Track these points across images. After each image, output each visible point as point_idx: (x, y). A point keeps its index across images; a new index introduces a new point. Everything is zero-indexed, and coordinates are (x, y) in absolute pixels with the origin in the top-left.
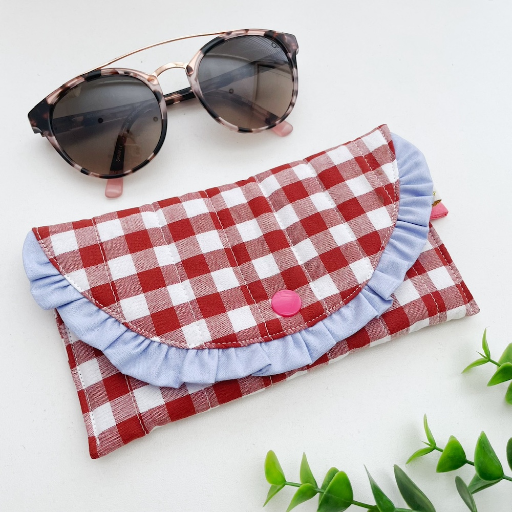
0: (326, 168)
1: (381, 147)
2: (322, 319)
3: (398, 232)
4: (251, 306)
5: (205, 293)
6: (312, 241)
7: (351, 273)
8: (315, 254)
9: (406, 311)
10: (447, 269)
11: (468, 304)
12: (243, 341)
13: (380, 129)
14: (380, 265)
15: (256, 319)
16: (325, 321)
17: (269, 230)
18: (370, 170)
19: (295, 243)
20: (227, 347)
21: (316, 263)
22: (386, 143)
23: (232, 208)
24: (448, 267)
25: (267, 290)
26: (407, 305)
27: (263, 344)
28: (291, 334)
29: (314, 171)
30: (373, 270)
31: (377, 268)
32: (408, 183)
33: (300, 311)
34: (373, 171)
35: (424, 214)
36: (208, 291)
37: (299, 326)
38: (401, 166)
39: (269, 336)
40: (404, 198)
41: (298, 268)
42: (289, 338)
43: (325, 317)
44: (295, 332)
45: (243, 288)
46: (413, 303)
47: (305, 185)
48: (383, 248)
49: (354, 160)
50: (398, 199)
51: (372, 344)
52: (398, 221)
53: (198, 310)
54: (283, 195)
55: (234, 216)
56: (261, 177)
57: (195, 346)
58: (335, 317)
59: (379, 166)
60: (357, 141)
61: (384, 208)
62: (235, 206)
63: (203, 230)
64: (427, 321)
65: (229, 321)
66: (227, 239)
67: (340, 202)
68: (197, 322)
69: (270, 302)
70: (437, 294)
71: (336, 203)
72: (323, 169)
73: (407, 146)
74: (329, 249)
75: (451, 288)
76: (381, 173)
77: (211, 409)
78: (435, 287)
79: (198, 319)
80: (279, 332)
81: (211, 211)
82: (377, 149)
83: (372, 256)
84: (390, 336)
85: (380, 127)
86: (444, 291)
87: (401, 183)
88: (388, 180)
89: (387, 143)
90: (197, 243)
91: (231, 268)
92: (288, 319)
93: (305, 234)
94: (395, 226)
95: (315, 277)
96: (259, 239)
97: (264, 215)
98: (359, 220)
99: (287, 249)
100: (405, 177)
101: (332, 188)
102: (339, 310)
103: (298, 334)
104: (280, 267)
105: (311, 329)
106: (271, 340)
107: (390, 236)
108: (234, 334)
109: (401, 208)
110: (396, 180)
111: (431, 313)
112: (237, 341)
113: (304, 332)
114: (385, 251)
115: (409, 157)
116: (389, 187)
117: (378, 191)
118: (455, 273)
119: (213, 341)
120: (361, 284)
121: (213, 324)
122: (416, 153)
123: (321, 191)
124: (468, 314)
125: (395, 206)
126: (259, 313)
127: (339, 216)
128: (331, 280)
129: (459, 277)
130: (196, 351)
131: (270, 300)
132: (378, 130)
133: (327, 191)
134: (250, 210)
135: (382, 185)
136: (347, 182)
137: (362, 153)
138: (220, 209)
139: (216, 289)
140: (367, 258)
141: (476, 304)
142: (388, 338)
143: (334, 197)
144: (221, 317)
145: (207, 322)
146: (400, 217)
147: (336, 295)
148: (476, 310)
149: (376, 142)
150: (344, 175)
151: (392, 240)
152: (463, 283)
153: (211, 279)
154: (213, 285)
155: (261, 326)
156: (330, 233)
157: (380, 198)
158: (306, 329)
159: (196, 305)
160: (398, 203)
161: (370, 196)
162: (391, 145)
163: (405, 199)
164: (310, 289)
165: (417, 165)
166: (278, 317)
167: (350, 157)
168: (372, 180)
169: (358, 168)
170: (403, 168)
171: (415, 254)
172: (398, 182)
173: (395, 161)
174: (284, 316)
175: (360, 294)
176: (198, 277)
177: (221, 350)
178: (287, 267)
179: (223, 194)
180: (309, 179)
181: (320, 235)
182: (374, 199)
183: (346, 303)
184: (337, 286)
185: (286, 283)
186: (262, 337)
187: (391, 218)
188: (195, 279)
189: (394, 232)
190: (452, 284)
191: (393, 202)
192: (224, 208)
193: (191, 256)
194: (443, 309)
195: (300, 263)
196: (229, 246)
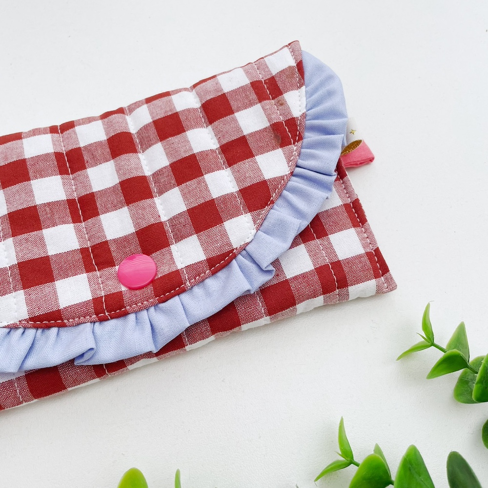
0: (212, 97)
1: (286, 69)
2: (178, 294)
3: (295, 182)
4: (90, 274)
5: (30, 256)
6: (182, 191)
7: (224, 234)
8: (183, 208)
9: (293, 285)
10: (357, 232)
11: (382, 278)
12: (71, 320)
13: (290, 47)
14: (266, 223)
15: (93, 291)
16: (184, 296)
17: (128, 177)
18: (269, 99)
19: (161, 193)
20: (48, 327)
21: (182, 220)
22: (293, 63)
23: (85, 147)
24: (359, 229)
25: (114, 254)
26: (295, 278)
27: (97, 324)
28: (136, 312)
29: (198, 99)
30: (255, 231)
31: (261, 229)
32: (317, 117)
33: (152, 281)
34: (273, 101)
35: (330, 158)
36: (35, 254)
37: (147, 301)
38: (309, 95)
39: (107, 314)
40: (310, 137)
41: (160, 225)
42: (132, 317)
43: (184, 291)
44: (141, 310)
45: (83, 251)
46: (304, 276)
47: (182, 118)
48: (273, 202)
49: (250, 85)
50: (301, 138)
51: (244, 327)
52: (297, 168)
53: (18, 277)
54: (153, 132)
55: (86, 157)
56: (132, 108)
57: (6, 324)
58: (197, 290)
59: (281, 93)
60: (257, 62)
61: (279, 152)
62: (90, 145)
63: (41, 174)
64: (320, 300)
65: (55, 293)
66: (74, 187)
67: (224, 142)
68: (14, 294)
69: (117, 270)
70: (337, 265)
71: (219, 142)
72: (208, 98)
73: (320, 68)
74: (202, 201)
75: (359, 257)
76: (282, 104)
77: (24, 404)
78: (336, 256)
79: (16, 290)
80: (120, 309)
81: (58, 150)
82: (281, 72)
83: (255, 213)
84: (268, 317)
85: (289, 44)
86: (348, 261)
87: (308, 118)
88: (290, 113)
89: (295, 65)
90: (32, 191)
91: (72, 225)
92: (133, 292)
93: (173, 181)
94: (292, 174)
95: (179, 238)
96: (114, 187)
97: (124, 157)
98: (245, 165)
99: (148, 201)
100: (313, 110)
101: (216, 123)
102: (203, 281)
103: (145, 313)
104: (136, 224)
105: (162, 305)
106: (108, 320)
107: (285, 187)
108: (59, 311)
109: (303, 150)
110: (301, 113)
111: (327, 289)
112: (62, 320)
113: (152, 309)
114: (275, 206)
115: (322, 84)
116: (292, 123)
117: (276, 127)
118: (368, 238)
119: (31, 319)
120: (236, 249)
121: (33, 297)
122: (331, 77)
123: (202, 126)
124: (379, 292)
125: (295, 148)
126: (98, 284)
127: (221, 159)
128: (198, 243)
129: (373, 241)
130: (7, 330)
131: (117, 267)
132: (286, 48)
133: (210, 127)
134: (108, 150)
135: (282, 118)
136: (237, 115)
137: (261, 77)
138: (70, 148)
139: (46, 252)
140: (249, 214)
141: (392, 279)
142: (265, 320)
143: (218, 134)
144: (46, 288)
145: (25, 294)
146: (301, 162)
147: (201, 262)
148: (391, 286)
149: (281, 62)
150: (234, 104)
151: (285, 193)
152: (377, 251)
153: (42, 239)
154: (44, 245)
155: (97, 301)
156: (204, 182)
157: (276, 136)
158: (155, 305)
159: (17, 271)
160: (299, 144)
161: (265, 133)
162: (300, 66)
163: (309, 139)
164: (171, 254)
165: (330, 94)
166: (123, 289)
167: (245, 81)
168: (269, 112)
169: (253, 96)
170: (312, 98)
171: (311, 212)
172: (304, 116)
173: (304, 87)
174: (131, 289)
175: (234, 261)
176: (25, 236)
177: (40, 331)
178: (144, 225)
179: (77, 129)
180: (189, 110)
181: (192, 184)
182: (270, 137)
183: (214, 273)
184: (205, 250)
185: (142, 246)
186: (97, 314)
187: (288, 163)
188: (20, 237)
189: (290, 182)
190: (361, 251)
191: (294, 143)
192: (75, 147)
193: (20, 208)
194: (343, 283)
195: (164, 219)
196: (75, 196)
